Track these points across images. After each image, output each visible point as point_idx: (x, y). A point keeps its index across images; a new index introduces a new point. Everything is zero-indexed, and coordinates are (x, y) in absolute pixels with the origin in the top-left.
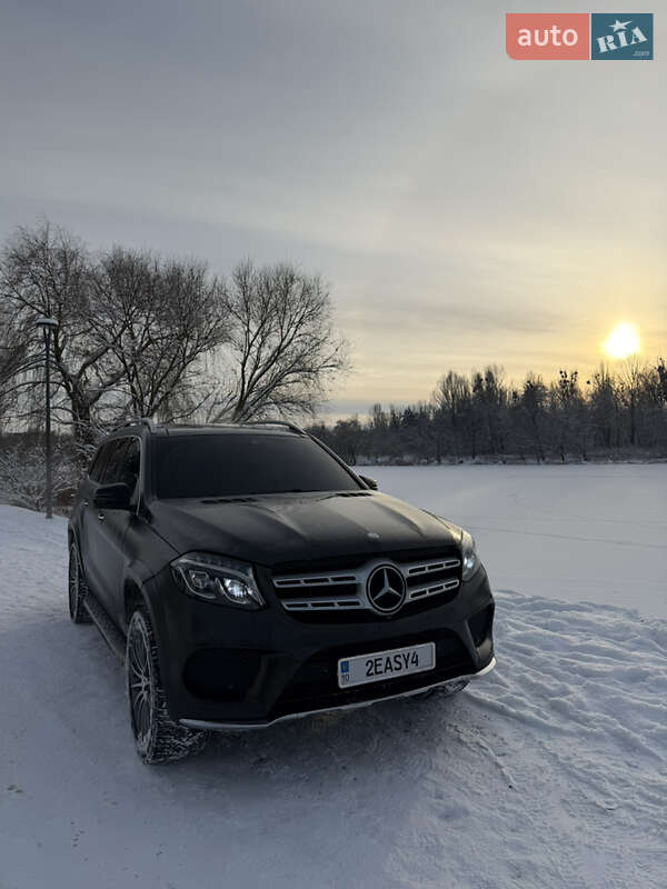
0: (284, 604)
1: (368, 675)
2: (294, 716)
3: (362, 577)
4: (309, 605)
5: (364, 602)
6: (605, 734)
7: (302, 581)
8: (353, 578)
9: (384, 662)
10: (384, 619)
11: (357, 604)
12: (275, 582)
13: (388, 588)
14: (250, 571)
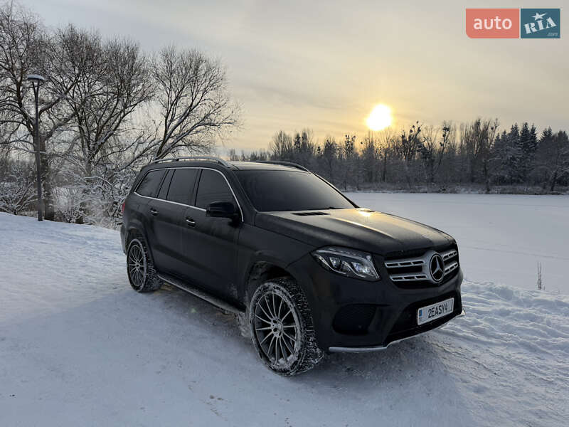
0: (391, 277)
1: (429, 317)
2: (394, 342)
3: (426, 261)
4: (403, 278)
5: (428, 276)
6: (517, 344)
7: (399, 264)
8: (422, 262)
9: (434, 310)
10: (436, 286)
11: (425, 277)
12: (386, 264)
13: (438, 268)
14: (369, 257)
